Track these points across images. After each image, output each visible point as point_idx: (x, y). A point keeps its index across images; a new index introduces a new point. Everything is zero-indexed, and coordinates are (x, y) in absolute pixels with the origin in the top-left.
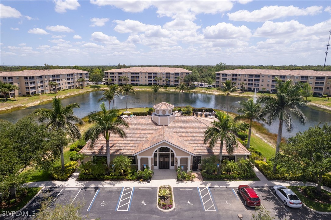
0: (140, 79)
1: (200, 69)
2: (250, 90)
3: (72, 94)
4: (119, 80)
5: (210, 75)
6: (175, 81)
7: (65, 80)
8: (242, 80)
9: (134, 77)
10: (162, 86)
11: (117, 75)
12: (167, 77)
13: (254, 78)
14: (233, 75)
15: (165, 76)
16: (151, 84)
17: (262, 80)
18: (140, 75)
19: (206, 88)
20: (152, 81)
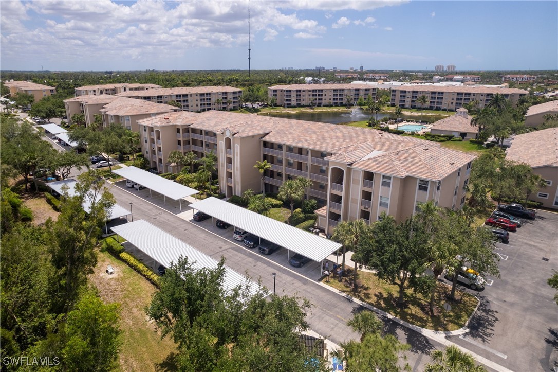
0: (189, 103)
8: (306, 95)
13: (317, 93)
14: (297, 91)
18: (189, 98)
20: (206, 104)
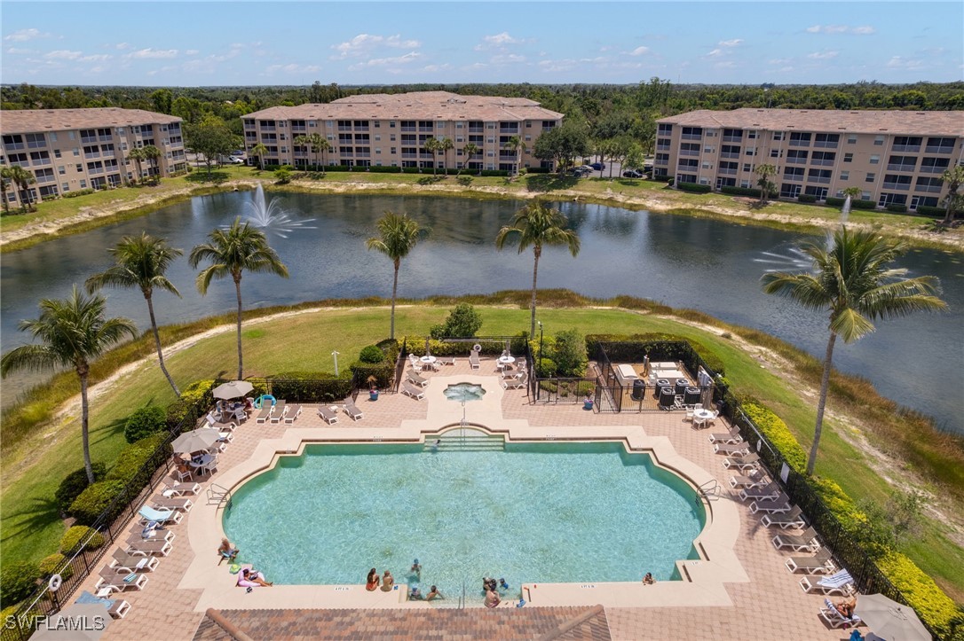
0: (372, 144)
1: (590, 99)
2: (792, 196)
3: (101, 214)
4: (296, 149)
5: (627, 128)
6: (502, 153)
7: (71, 153)
8: (763, 152)
9: (349, 136)
10: (452, 172)
11: (287, 131)
12: (471, 138)
14: (727, 132)
15: (464, 133)
16: (414, 163)
17: (847, 155)
18: (372, 130)
19: (616, 178)
20: (418, 151)
